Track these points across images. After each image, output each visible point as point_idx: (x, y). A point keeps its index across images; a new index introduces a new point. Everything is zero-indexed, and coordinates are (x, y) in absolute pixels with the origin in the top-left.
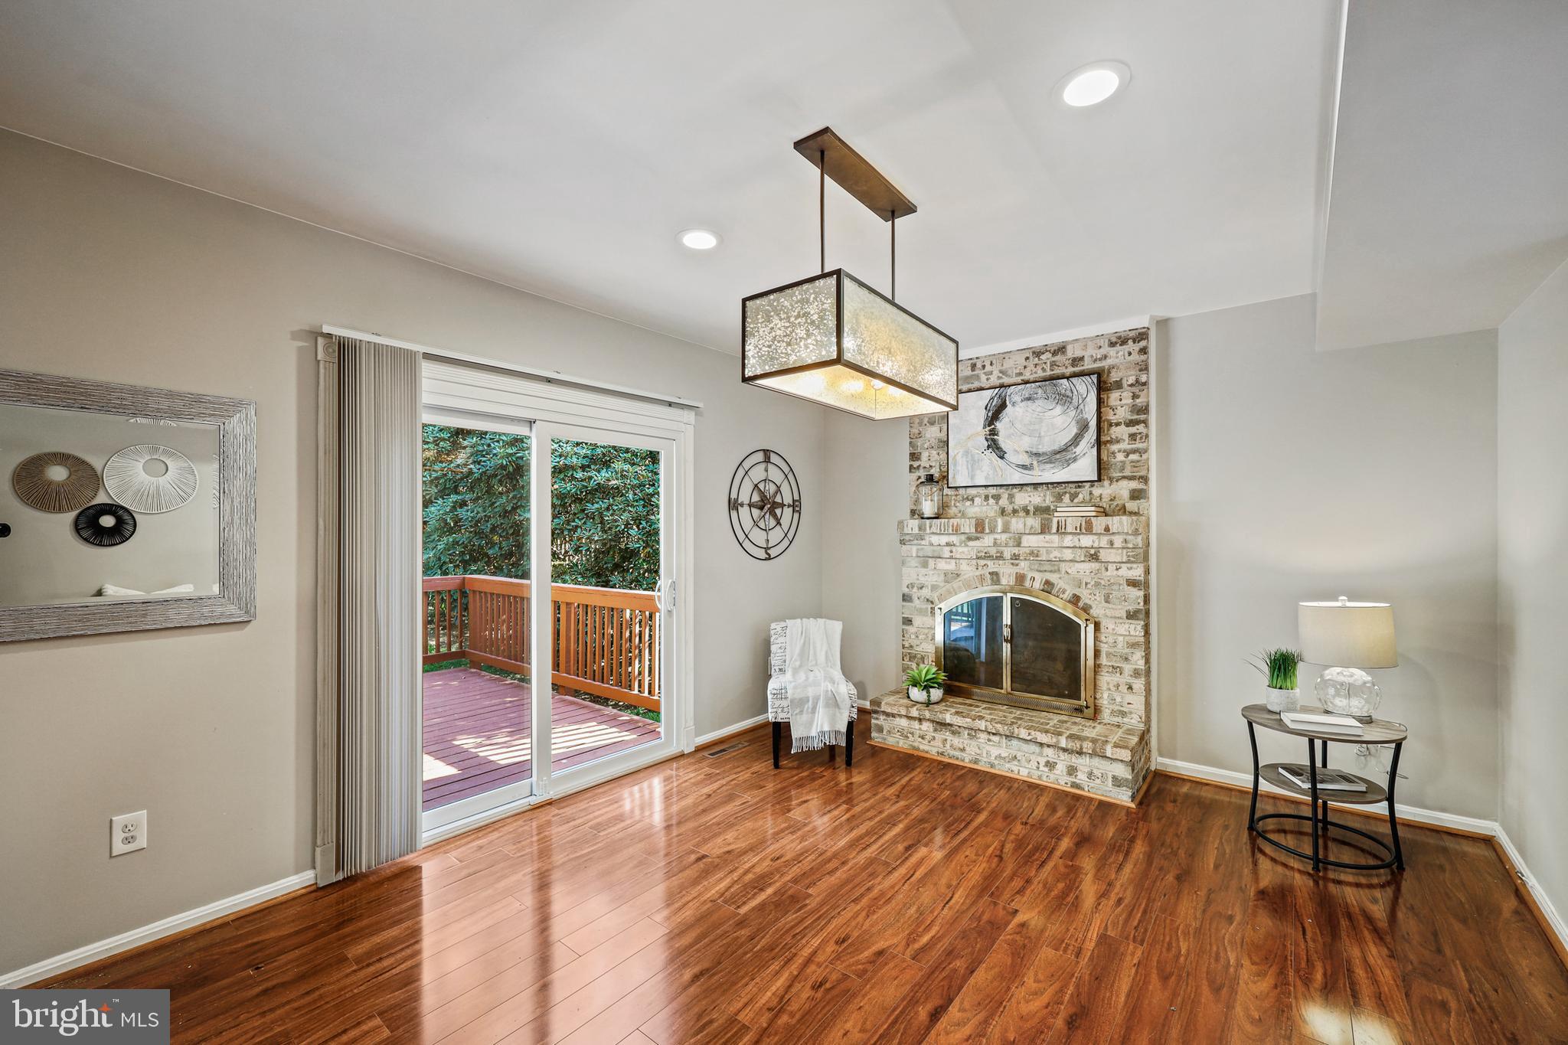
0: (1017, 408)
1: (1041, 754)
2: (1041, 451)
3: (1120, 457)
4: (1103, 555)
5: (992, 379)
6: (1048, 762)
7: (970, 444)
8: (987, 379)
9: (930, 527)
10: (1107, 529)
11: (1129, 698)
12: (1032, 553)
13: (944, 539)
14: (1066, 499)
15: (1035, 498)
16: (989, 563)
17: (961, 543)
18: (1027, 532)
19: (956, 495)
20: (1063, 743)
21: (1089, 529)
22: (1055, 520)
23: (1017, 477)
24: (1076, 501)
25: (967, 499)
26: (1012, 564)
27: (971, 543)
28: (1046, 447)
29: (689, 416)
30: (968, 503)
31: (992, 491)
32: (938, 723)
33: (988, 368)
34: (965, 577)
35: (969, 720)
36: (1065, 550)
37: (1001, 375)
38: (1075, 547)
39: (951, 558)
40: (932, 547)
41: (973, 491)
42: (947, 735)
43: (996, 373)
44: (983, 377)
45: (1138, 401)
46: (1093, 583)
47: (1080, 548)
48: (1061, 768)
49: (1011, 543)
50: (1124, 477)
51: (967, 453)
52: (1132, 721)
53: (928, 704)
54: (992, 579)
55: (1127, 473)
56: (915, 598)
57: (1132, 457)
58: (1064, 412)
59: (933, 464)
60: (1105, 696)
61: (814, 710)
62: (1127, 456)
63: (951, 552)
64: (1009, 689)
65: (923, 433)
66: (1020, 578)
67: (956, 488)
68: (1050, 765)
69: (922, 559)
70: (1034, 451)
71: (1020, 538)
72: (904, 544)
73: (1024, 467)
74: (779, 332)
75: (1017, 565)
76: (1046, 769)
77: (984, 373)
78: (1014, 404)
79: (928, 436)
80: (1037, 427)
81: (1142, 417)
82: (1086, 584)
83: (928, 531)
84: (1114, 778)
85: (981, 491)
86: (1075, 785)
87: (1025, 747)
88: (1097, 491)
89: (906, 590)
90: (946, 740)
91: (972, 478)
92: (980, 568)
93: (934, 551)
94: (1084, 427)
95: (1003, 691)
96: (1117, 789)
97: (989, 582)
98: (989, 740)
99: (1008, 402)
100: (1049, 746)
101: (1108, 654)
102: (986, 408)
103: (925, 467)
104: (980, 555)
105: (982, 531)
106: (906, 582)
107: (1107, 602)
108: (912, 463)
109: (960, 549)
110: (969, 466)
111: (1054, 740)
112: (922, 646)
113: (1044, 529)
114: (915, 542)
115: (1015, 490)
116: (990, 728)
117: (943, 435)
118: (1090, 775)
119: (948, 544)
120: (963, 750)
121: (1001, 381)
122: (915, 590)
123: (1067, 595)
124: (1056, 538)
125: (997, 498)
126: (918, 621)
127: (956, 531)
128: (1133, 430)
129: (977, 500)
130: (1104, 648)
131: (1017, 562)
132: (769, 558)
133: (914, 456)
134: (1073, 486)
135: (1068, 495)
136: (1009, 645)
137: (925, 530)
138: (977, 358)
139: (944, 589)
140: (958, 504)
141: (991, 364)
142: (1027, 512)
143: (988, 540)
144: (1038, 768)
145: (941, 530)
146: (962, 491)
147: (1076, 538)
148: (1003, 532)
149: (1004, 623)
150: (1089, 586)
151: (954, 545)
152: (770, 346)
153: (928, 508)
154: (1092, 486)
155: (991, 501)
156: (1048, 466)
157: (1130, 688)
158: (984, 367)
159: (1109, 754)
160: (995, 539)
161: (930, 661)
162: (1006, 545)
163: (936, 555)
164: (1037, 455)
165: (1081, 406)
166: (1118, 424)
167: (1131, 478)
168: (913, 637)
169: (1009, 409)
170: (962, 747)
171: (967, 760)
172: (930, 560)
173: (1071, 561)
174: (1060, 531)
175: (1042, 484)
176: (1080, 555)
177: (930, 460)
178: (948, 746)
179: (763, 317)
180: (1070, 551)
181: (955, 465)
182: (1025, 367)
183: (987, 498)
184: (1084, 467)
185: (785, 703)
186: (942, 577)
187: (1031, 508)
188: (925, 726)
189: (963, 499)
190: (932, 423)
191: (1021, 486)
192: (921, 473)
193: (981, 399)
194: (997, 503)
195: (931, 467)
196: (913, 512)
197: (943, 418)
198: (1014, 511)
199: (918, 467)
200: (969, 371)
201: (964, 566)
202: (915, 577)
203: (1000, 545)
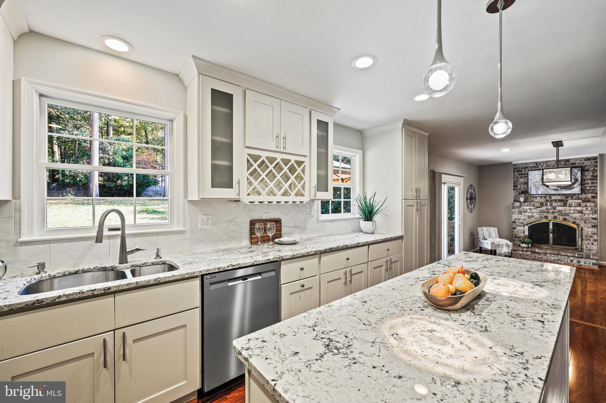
1: (568, 258)
2: (562, 186)
3: (588, 188)
4: (584, 212)
5: (543, 167)
7: (536, 184)
9: (524, 204)
10: (585, 206)
11: (593, 246)
12: (559, 211)
13: (528, 208)
15: (559, 198)
16: (544, 213)
17: (534, 208)
18: (559, 206)
20: (576, 256)
21: (580, 205)
22: (568, 203)
23: (553, 192)
25: (534, 197)
26: (552, 214)
27: (538, 209)
29: (462, 179)
32: (533, 252)
34: (535, 217)
35: (544, 251)
36: (571, 210)
39: (531, 212)
40: (523, 210)
41: (537, 196)
43: (545, 166)
44: (540, 167)
45: (594, 174)
46: (580, 218)
47: (576, 210)
50: (589, 193)
51: (535, 186)
52: (593, 252)
53: (528, 247)
56: (517, 223)
57: (592, 188)
60: (585, 246)
61: (502, 247)
64: (552, 245)
65: (518, 180)
66: (555, 218)
67: (530, 195)
69: (519, 212)
71: (555, 207)
72: (514, 209)
73: (555, 190)
77: (541, 166)
79: (520, 181)
81: (595, 178)
82: (578, 219)
83: (523, 205)
84: (593, 263)
85: (540, 195)
87: (563, 257)
88: (581, 196)
89: (514, 220)
91: (537, 192)
92: (541, 215)
94: (576, 180)
95: (549, 245)
96: (594, 266)
97: (544, 218)
98: (551, 256)
100: (571, 257)
101: (586, 236)
102: (542, 175)
104: (541, 211)
105: (543, 206)
106: (514, 218)
107: (585, 223)
108: (514, 188)
109: (534, 210)
110: (536, 189)
111: (574, 255)
112: (519, 234)
113: (565, 205)
114: (518, 208)
115: (551, 195)
116: (552, 253)
117: (526, 181)
118: (585, 263)
119: (529, 209)
122: (517, 220)
123: (571, 221)
124: (568, 208)
125: (545, 197)
126: (518, 228)
127: (533, 205)
128: (592, 181)
129: (538, 198)
130: (584, 234)
131: (554, 213)
132: (471, 212)
133: (514, 186)
134: (572, 195)
135: (570, 197)
136: (552, 234)
139: (528, 220)
141: (543, 163)
143: (544, 208)
145: (528, 205)
146: (532, 195)
147: (575, 208)
148: (550, 206)
149: (550, 228)
151: (532, 209)
153: (522, 199)
154: (579, 195)
155: (543, 198)
156: (564, 190)
157: (593, 244)
158: (540, 164)
159: (591, 258)
161: (523, 238)
162: (551, 209)
163: (525, 211)
164: (560, 187)
165: (576, 175)
166: (587, 180)
167: (592, 193)
168: (516, 232)
172: (522, 213)
173: (573, 213)
174: (570, 206)
175: (561, 194)
176: (576, 212)
177: (522, 187)
178: (536, 257)
180: (573, 211)
181: (531, 189)
183: (541, 197)
184: (576, 190)
185: (494, 245)
186: (527, 217)
188: (528, 253)
189: (533, 197)
190: (521, 178)
191: (554, 195)
192: (518, 190)
193: (540, 172)
194: (545, 199)
195: (521, 189)
196: (514, 201)
197: (525, 177)
198: (551, 201)
199: (516, 189)
200: (535, 165)
201: (535, 214)
202: (517, 217)
203: (548, 209)
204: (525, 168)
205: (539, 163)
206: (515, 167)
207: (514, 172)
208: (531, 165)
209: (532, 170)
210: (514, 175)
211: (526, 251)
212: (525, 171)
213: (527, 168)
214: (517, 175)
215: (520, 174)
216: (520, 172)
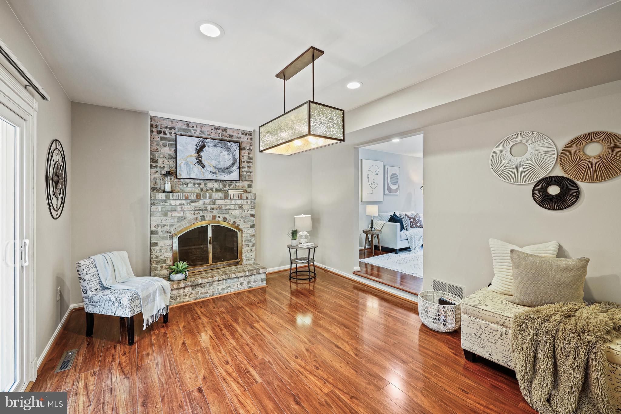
0: (210, 149)
1: (238, 281)
2: (220, 167)
3: (245, 173)
4: (244, 207)
5: (197, 133)
6: (241, 283)
7: (188, 160)
8: (195, 133)
9: (172, 196)
10: (247, 198)
11: (251, 254)
12: (219, 207)
13: (178, 202)
14: (227, 186)
15: (216, 185)
16: (200, 212)
17: (187, 203)
18: (219, 199)
19: (179, 182)
20: (247, 274)
21: (241, 197)
22: (230, 194)
23: (210, 176)
24: (231, 187)
25: (185, 184)
26: (211, 212)
27: (192, 204)
28: (221, 166)
30: (185, 186)
31: (198, 181)
32: (194, 286)
33: (195, 128)
34: (188, 219)
35: (210, 279)
36: (231, 205)
37: (201, 133)
38: (236, 204)
39: (182, 211)
40: (171, 206)
41: (188, 181)
42: (199, 289)
43: (199, 131)
44: (193, 132)
45: (250, 155)
46: (240, 217)
47: (237, 204)
48: (245, 283)
49: (211, 203)
50: (246, 180)
51: (186, 163)
52: (252, 261)
53: (185, 279)
54: (202, 219)
55: (247, 179)
56: (160, 232)
57: (248, 173)
58: (228, 154)
59: (166, 166)
60: (244, 255)
62: (247, 173)
63: (182, 208)
64: (211, 263)
65: (159, 150)
66: (214, 217)
67: (179, 179)
68: (242, 284)
69: (163, 212)
70: (217, 167)
71: (215, 201)
72: (154, 205)
73: (213, 173)
74: (323, 121)
75: (213, 212)
76: (240, 286)
77: (194, 130)
78: (209, 147)
79: (162, 151)
80: (218, 158)
81: (251, 161)
82: (238, 217)
83: (171, 198)
84: (261, 279)
85: (192, 181)
86: (250, 287)
87: (233, 281)
88: (238, 184)
89: (153, 229)
90: (198, 291)
91: (189, 175)
92: (196, 215)
93: (172, 208)
94: (235, 161)
95: (208, 265)
96: (262, 283)
97: (200, 220)
98: (218, 284)
99: (206, 145)
100: (241, 277)
101: (245, 241)
102: (196, 146)
103: (160, 167)
104: (196, 209)
105: (200, 199)
106: (153, 224)
107: (244, 223)
108: (153, 164)
109: (186, 207)
110: (188, 170)
111: (244, 274)
112: (164, 255)
113: (226, 198)
114: (162, 204)
115: (207, 182)
116: (220, 278)
117: (172, 153)
118: (254, 282)
119: (180, 205)
120: (207, 293)
121: (201, 135)
122: (160, 228)
123: (231, 222)
124: (229, 201)
125: (199, 184)
126: (161, 243)
127: (187, 198)
128: (249, 164)
129: (190, 185)
130: (244, 239)
131: (212, 211)
132: (57, 218)
133: (153, 160)
134: (230, 182)
135: (228, 185)
136: (211, 245)
137: (169, 197)
138: (190, 122)
139: (177, 225)
140: (180, 186)
141: (197, 127)
142: (213, 191)
143: (201, 202)
144: (237, 287)
145: (178, 197)
146: (182, 180)
147: (236, 201)
148: (209, 199)
149: (209, 236)
150: (239, 218)
151: (184, 205)
152: (320, 125)
153: (168, 187)
154: (236, 182)
155: (197, 185)
156: (222, 173)
157: (251, 250)
158: (193, 127)
159: (261, 272)
160: (204, 202)
161: (169, 261)
162: (209, 204)
163: (173, 210)
164: (218, 169)
165: (234, 153)
166: (244, 162)
167: (248, 181)
168: (158, 252)
169: (207, 147)
170: (206, 291)
171: (208, 296)
172: (169, 212)
173: (233, 209)
174: (231, 199)
175: (219, 180)
176: (237, 207)
177: (164, 164)
178: (199, 294)
179: (317, 112)
180: (233, 205)
181: (180, 168)
182: (211, 133)
183: (194, 184)
184: (234, 175)
186: (176, 220)
187: (214, 189)
188: (187, 290)
189: (183, 184)
190: (165, 146)
191: (210, 180)
192: (158, 169)
193: (194, 141)
194: (199, 187)
195: (164, 167)
196: (153, 189)
197: (172, 144)
198: (207, 190)
199: (156, 166)
200: (185, 127)
201: (188, 214)
202: (160, 221)
203: (207, 204)
204: (171, 128)
205: (191, 125)
206: (154, 124)
207: (152, 132)
208: (179, 125)
209: (181, 135)
210: (152, 139)
211: (184, 288)
212: (171, 133)
213: (174, 129)
214: (158, 139)
215: (162, 139)
216: (162, 135)
